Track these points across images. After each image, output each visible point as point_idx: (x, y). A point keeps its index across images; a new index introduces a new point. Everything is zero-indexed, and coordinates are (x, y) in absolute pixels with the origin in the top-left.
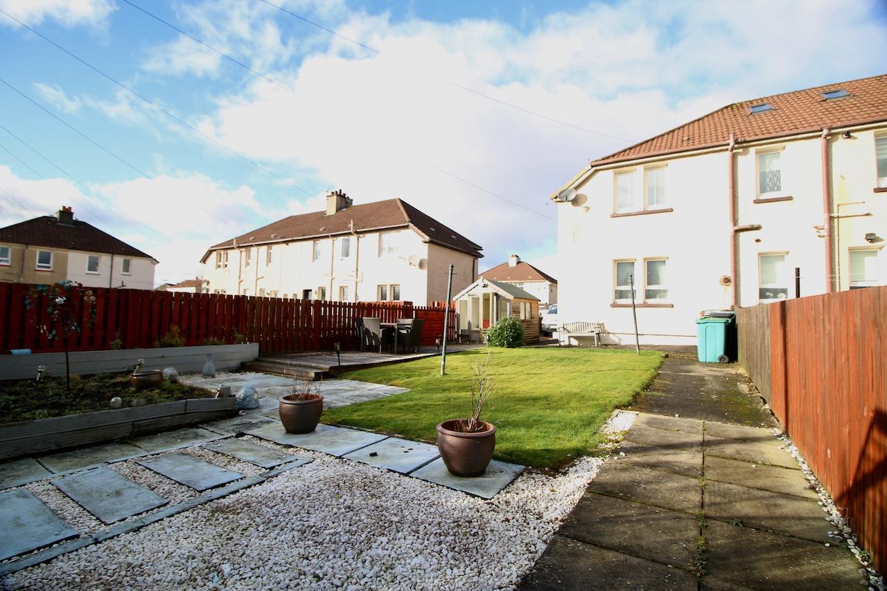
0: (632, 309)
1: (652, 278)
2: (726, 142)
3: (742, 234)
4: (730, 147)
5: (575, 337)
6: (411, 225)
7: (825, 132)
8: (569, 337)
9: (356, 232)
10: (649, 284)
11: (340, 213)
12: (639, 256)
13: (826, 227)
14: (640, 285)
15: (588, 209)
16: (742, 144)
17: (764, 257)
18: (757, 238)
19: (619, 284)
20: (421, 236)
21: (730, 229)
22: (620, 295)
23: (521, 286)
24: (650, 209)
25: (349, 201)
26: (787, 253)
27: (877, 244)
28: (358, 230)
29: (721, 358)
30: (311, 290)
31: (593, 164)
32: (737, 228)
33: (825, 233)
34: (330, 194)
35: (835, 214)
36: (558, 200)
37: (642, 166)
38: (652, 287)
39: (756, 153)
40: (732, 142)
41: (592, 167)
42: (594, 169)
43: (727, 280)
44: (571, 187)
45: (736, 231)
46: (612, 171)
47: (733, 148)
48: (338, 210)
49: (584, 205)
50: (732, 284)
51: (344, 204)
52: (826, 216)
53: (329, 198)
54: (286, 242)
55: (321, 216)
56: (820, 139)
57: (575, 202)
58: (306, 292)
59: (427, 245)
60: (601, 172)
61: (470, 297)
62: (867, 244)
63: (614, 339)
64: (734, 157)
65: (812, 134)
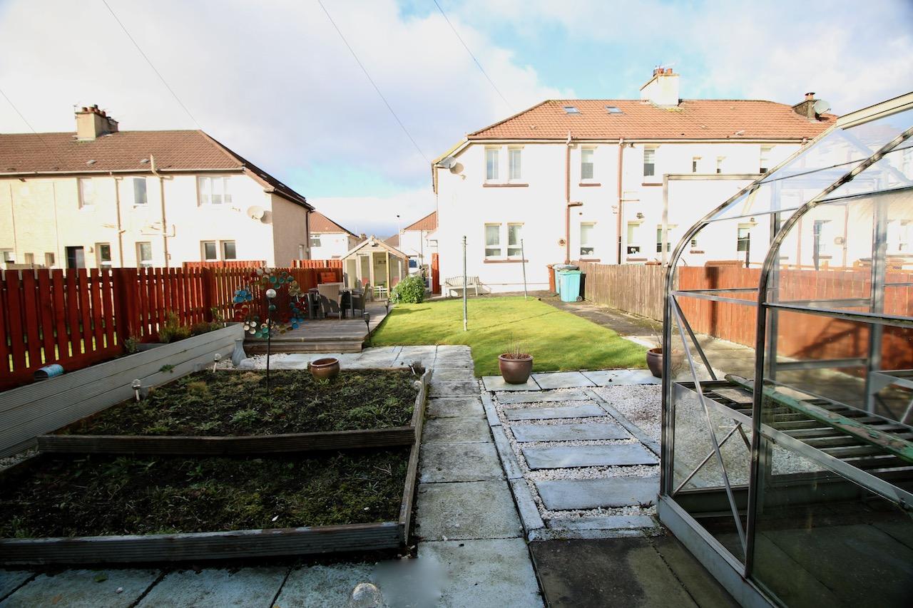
0: (522, 263)
1: (512, 240)
2: (566, 138)
3: (571, 208)
4: (568, 141)
5: (454, 290)
6: (245, 169)
7: (621, 141)
8: (450, 290)
9: (159, 172)
10: (510, 244)
11: (103, 139)
12: (504, 221)
13: (618, 207)
14: (504, 245)
15: (464, 177)
16: (575, 140)
17: (583, 226)
18: (581, 212)
19: (488, 244)
20: (263, 185)
21: (566, 204)
22: (489, 252)
23: (317, 238)
24: (513, 182)
25: (114, 124)
26: (595, 223)
27: (641, 219)
28: (162, 170)
29: (578, 298)
30: (81, 248)
31: (470, 137)
32: (570, 204)
33: (617, 211)
34: (81, 110)
35: (622, 199)
36: (438, 166)
37: (506, 145)
38: (512, 247)
39: (582, 148)
40: (570, 139)
41: (469, 139)
42: (470, 141)
43: (562, 242)
44: (451, 156)
45: (569, 206)
46: (484, 146)
47: (570, 143)
48: (99, 135)
49: (460, 174)
50: (566, 245)
51: (106, 127)
52: (618, 199)
53: (79, 116)
54: (22, 177)
55: (68, 140)
56: (617, 145)
57: (453, 170)
58: (71, 252)
59: (270, 195)
60: (474, 145)
61: (359, 256)
62: (637, 219)
63: (486, 289)
64: (569, 148)
65: (613, 141)
